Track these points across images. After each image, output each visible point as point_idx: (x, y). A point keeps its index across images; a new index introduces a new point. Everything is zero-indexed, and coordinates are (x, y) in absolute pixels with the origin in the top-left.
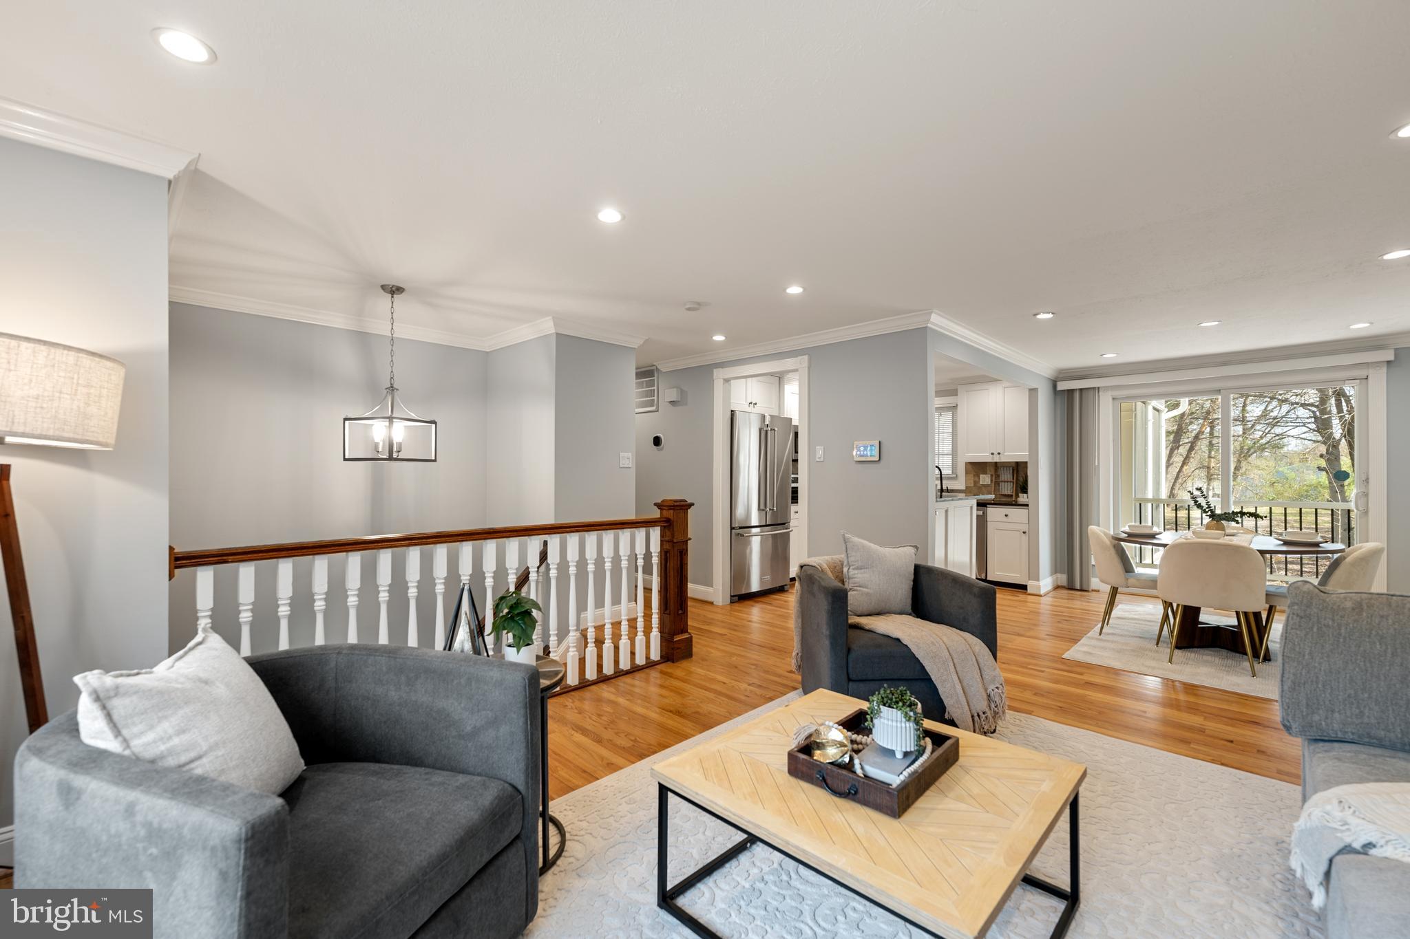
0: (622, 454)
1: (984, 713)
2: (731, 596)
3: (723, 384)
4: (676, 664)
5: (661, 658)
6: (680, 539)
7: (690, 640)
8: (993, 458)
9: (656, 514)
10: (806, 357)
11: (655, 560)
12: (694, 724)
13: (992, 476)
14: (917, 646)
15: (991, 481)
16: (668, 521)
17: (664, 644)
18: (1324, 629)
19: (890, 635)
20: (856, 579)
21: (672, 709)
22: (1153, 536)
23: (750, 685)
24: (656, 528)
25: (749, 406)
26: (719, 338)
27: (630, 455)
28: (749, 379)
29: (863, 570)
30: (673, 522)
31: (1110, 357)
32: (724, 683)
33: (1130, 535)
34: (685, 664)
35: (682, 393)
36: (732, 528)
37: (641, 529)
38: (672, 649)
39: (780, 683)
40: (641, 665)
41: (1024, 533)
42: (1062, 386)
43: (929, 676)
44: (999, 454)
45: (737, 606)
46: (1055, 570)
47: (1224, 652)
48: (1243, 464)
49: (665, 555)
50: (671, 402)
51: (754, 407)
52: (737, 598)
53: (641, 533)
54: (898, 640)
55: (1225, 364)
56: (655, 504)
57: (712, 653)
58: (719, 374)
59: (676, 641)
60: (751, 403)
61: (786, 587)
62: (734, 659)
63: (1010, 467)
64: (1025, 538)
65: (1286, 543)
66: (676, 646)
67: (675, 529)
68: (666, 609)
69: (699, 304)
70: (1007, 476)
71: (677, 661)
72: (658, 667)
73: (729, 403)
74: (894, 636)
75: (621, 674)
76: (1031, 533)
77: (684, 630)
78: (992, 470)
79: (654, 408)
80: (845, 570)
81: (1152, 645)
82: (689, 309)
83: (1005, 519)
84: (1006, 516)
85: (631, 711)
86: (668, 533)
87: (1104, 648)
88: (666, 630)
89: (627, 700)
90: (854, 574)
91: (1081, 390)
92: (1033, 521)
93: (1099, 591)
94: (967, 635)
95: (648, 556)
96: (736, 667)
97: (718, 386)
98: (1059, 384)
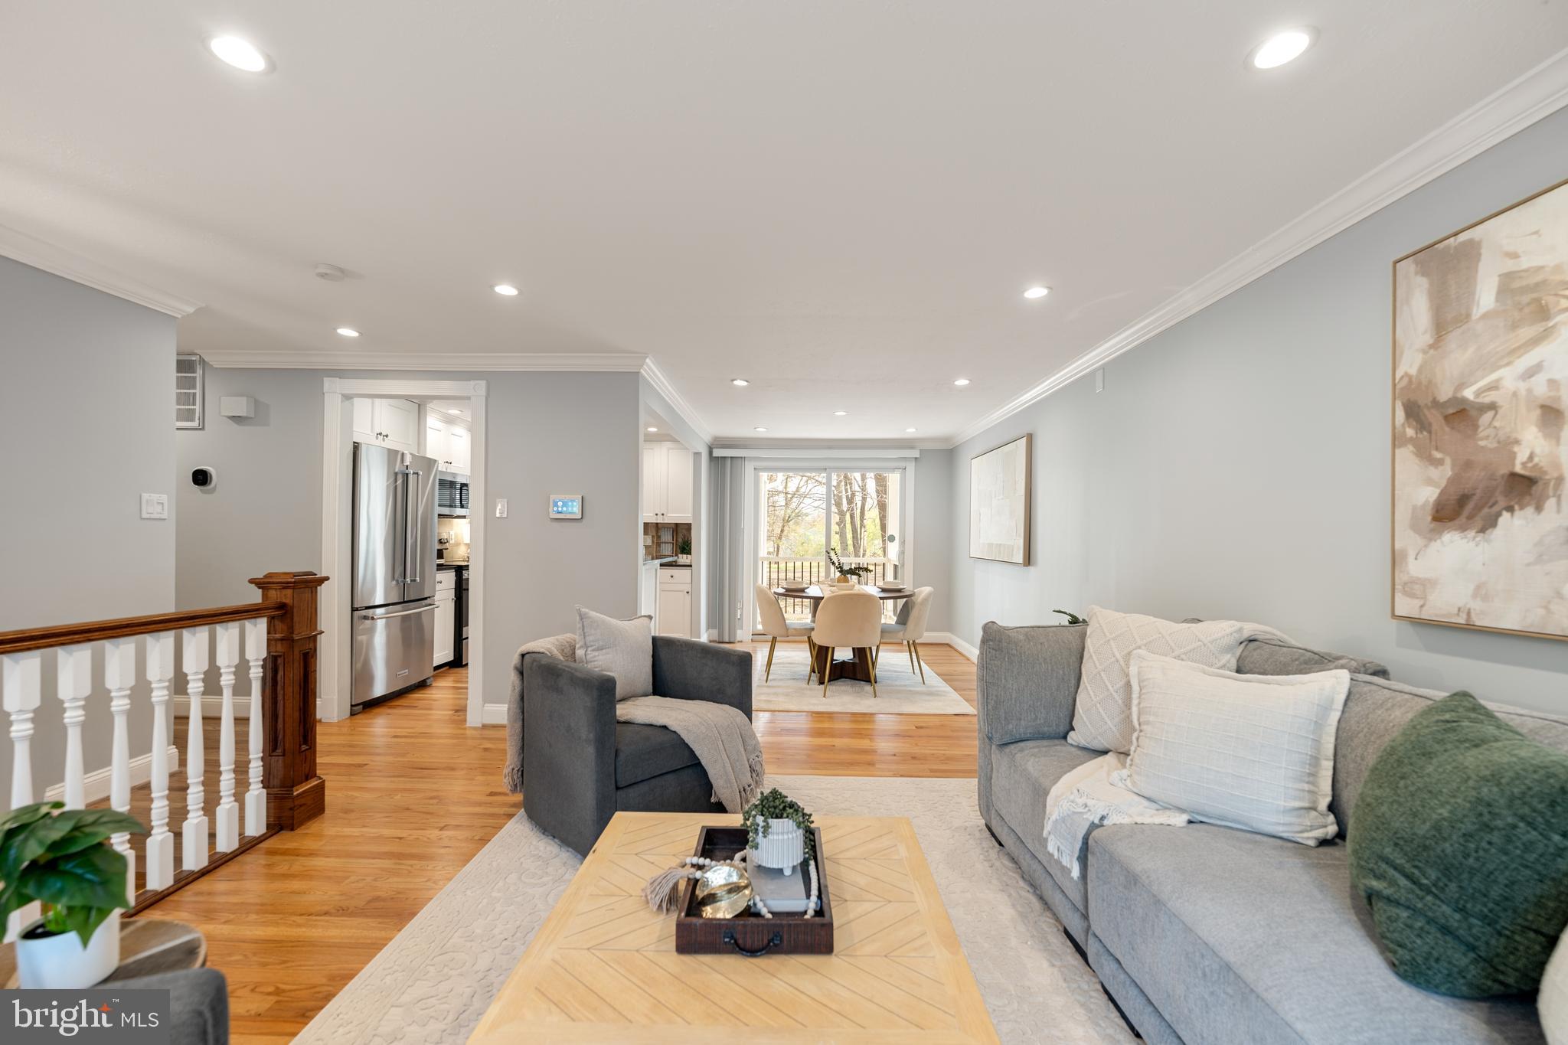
0: (145, 496)
1: (749, 786)
2: (352, 706)
3: (342, 402)
4: (297, 831)
5: (268, 828)
6: (305, 633)
7: (320, 789)
8: (657, 519)
9: (255, 596)
10: (483, 383)
11: (256, 673)
12: (379, 920)
13: (653, 537)
14: (688, 730)
15: (653, 542)
16: (282, 606)
17: (272, 804)
18: (1012, 658)
19: (655, 723)
20: (596, 663)
21: (325, 908)
22: (803, 590)
23: (442, 829)
24: (259, 620)
25: (377, 439)
26: (348, 332)
27: (164, 498)
28: (377, 401)
29: (604, 651)
30: (292, 607)
31: (762, 432)
32: (400, 838)
33: (787, 590)
34: (314, 826)
35: (257, 404)
36: (354, 609)
37: (230, 624)
38: (291, 809)
39: (485, 814)
40: (229, 851)
41: (688, 593)
42: (717, 453)
43: (699, 759)
44: (663, 515)
45: (361, 719)
46: (709, 626)
47: (848, 681)
48: (786, 528)
49: (273, 666)
50: (233, 418)
51: (384, 440)
52: (361, 706)
53: (230, 630)
54: (665, 727)
55: (830, 448)
56: (252, 581)
57: (357, 797)
58: (333, 388)
59: (298, 795)
60: (380, 434)
61: (428, 681)
62: (399, 797)
63: (670, 528)
64: (688, 597)
65: (884, 590)
66: (297, 802)
67: (296, 619)
68: (275, 749)
69: (342, 271)
70: (667, 537)
71: (301, 823)
72: (263, 845)
73: (352, 432)
74: (658, 724)
75: (190, 879)
76: (692, 593)
77: (311, 774)
78: (654, 530)
79: (195, 424)
80: (580, 653)
81: (804, 685)
82: (323, 275)
83: (671, 580)
84: (672, 577)
85: (244, 942)
86: (279, 625)
87: (776, 694)
88: (276, 782)
89: (225, 922)
90: (595, 656)
91: (731, 457)
92: (694, 581)
93: (741, 642)
94: (726, 707)
95: (242, 668)
96: (408, 809)
97: (332, 405)
98: (714, 450)
